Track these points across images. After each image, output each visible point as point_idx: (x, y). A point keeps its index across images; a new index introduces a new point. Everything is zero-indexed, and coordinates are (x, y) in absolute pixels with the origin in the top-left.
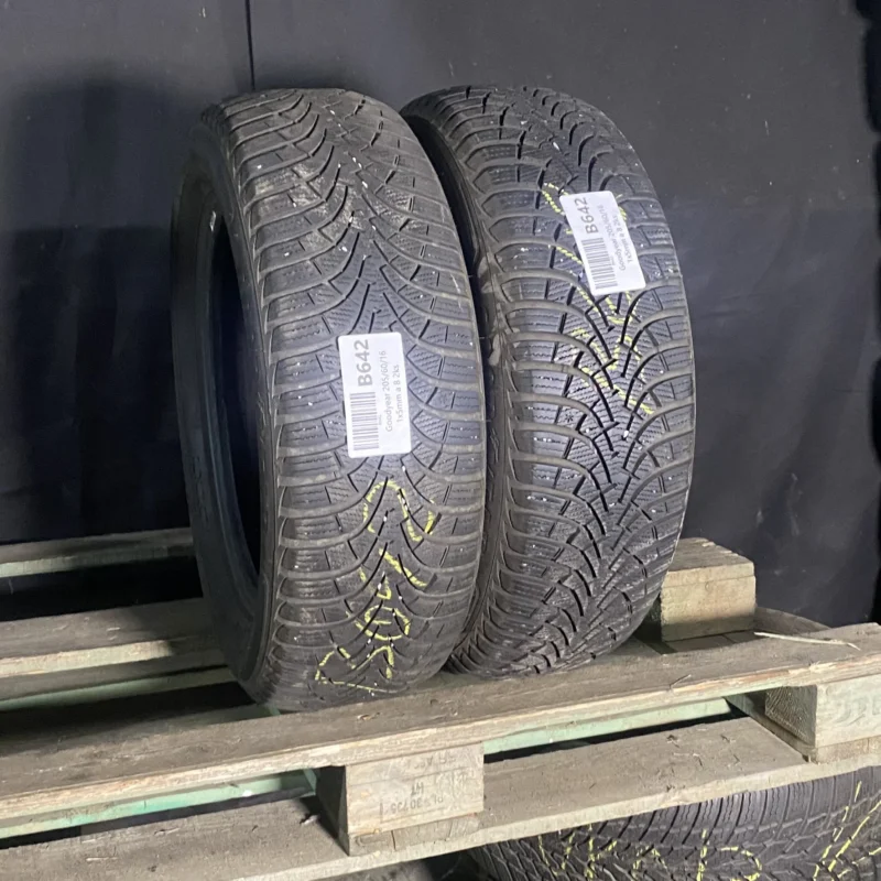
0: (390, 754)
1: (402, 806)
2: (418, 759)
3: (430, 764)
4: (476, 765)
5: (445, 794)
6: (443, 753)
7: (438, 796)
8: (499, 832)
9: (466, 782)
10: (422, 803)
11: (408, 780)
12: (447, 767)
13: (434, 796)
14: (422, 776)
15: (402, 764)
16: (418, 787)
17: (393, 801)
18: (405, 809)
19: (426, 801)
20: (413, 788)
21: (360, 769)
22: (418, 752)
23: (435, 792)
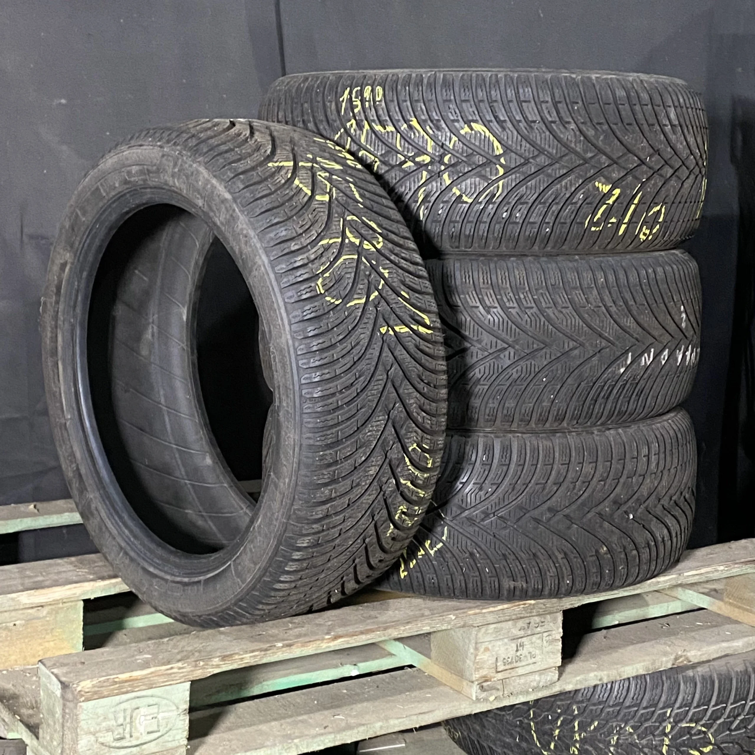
0: (502, 619)
1: (510, 660)
2: (521, 623)
3: (528, 627)
4: (558, 628)
5: (538, 652)
6: (537, 619)
7: (533, 653)
8: (569, 683)
9: (550, 642)
10: (523, 658)
11: (514, 639)
12: (539, 629)
13: (530, 653)
14: (523, 637)
15: (511, 626)
16: (520, 646)
17: (503, 656)
18: (511, 663)
19: (525, 656)
20: (517, 646)
21: (483, 630)
22: (521, 618)
23: (531, 650)
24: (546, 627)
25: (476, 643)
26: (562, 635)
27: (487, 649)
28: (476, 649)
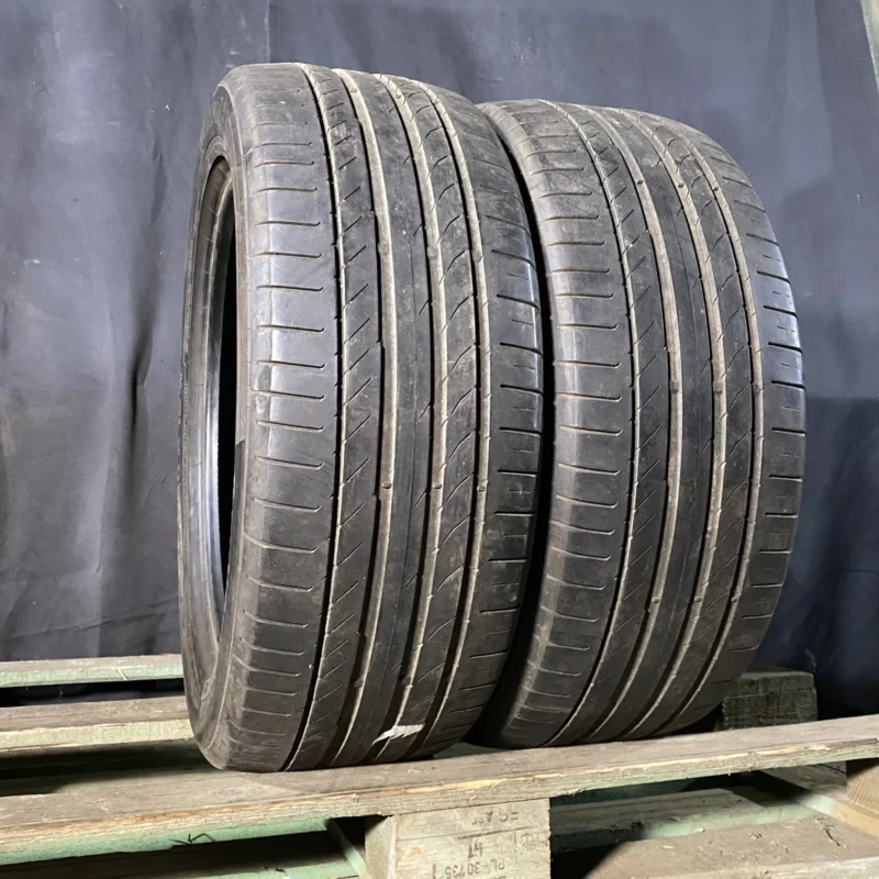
0: (443, 806)
1: (458, 871)
2: (475, 813)
3: (489, 820)
4: (542, 825)
5: (507, 859)
6: (504, 808)
7: (499, 861)
9: (530, 846)
10: (481, 869)
11: (465, 837)
12: (507, 825)
13: (493, 861)
14: (479, 835)
15: (458, 817)
16: (476, 848)
17: (446, 863)
18: (461, 874)
19: (486, 866)
20: (470, 849)
21: (408, 820)
22: (475, 805)
23: (496, 856)
24: (522, 821)
25: (398, 840)
26: (549, 834)
27: (416, 851)
28: (397, 849)
